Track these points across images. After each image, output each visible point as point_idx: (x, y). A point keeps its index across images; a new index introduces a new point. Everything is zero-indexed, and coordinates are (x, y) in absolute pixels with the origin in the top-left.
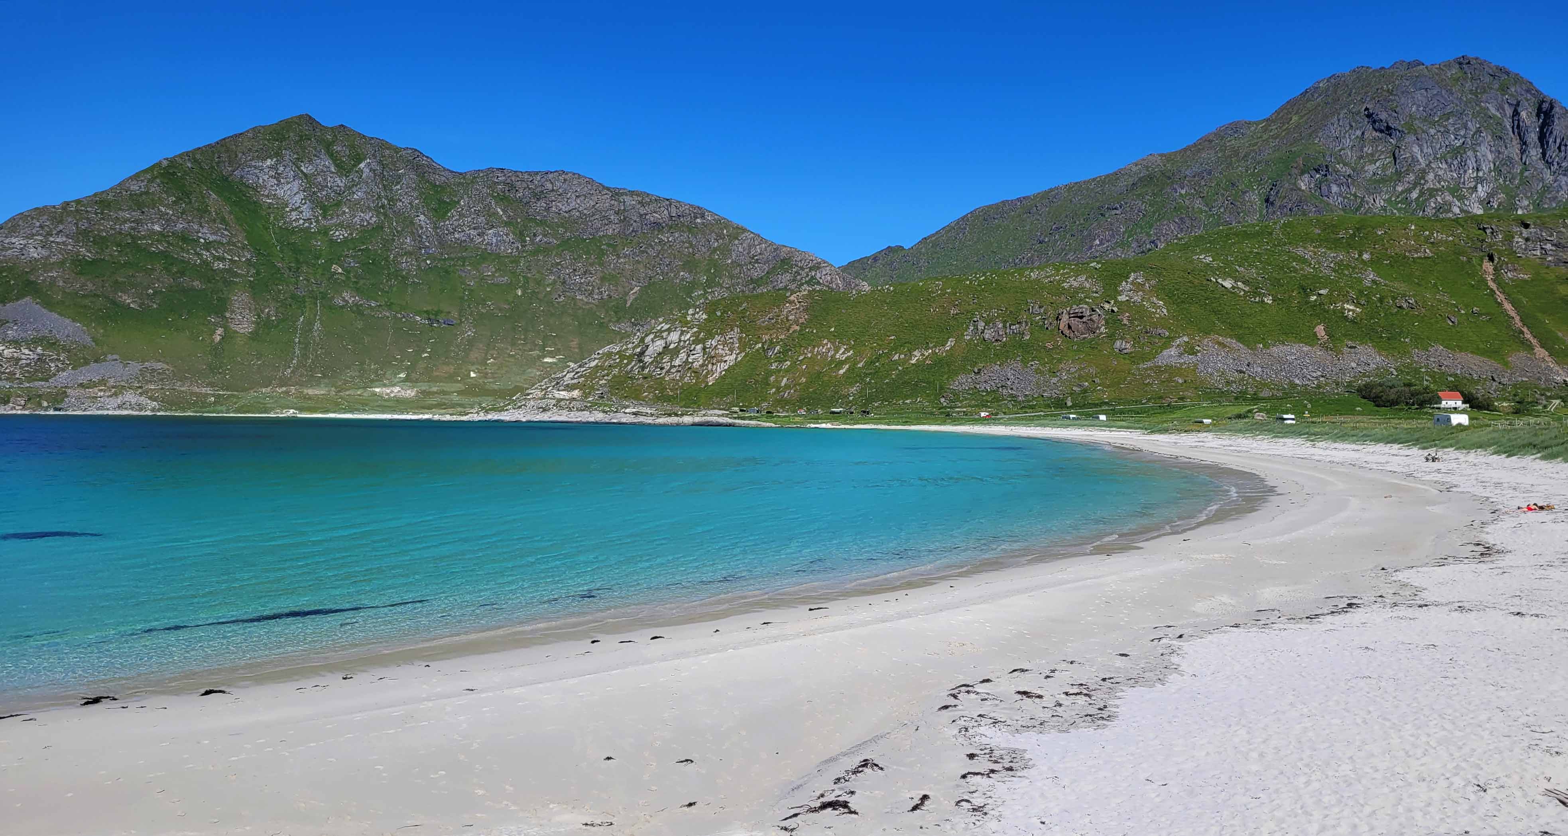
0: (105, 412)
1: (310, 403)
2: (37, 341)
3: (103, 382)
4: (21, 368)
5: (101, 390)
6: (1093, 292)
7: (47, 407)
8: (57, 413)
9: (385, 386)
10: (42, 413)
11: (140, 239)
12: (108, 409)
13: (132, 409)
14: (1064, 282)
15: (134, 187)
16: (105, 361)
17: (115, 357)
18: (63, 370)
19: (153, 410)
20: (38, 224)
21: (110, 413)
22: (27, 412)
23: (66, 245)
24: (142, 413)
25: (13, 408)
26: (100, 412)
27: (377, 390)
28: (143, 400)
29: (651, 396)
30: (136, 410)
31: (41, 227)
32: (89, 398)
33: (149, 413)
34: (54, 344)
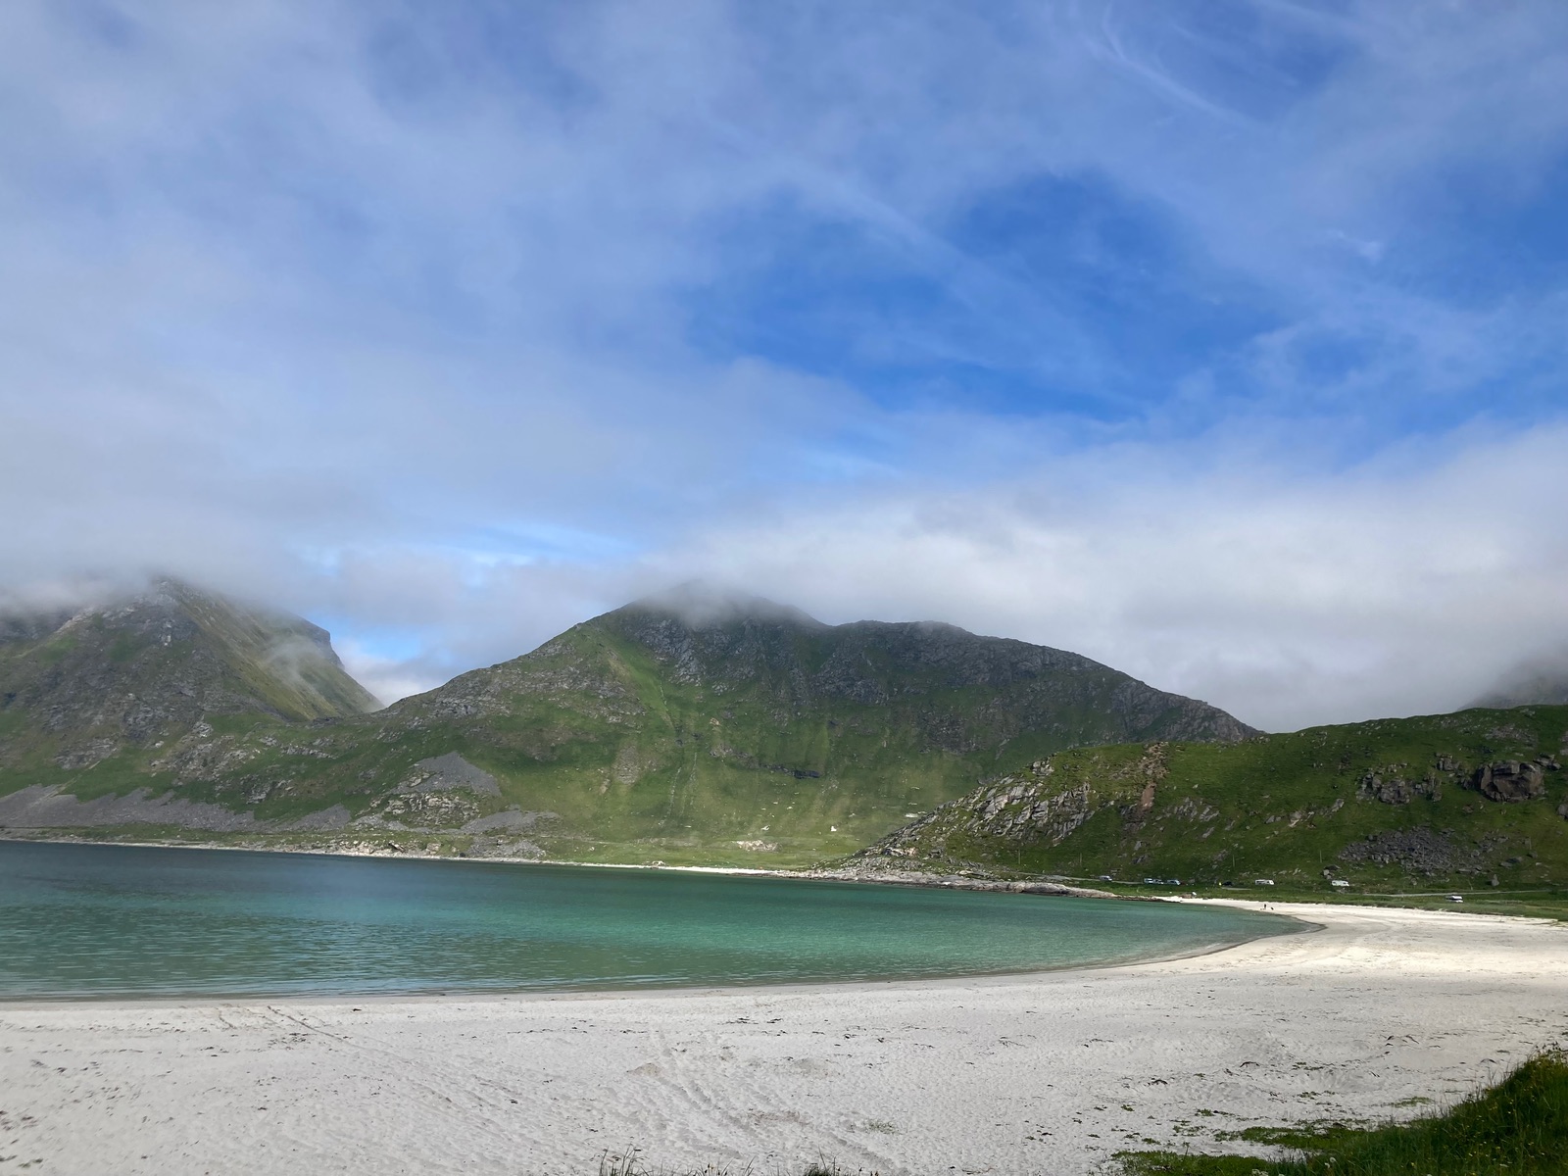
0: (501, 859)
1: (677, 855)
2: (455, 791)
3: (503, 830)
4: (441, 816)
5: (501, 838)
6: (1526, 745)
7: (456, 853)
8: (462, 859)
9: (749, 839)
10: (451, 858)
11: (550, 696)
12: (504, 857)
13: (524, 857)
14: (1485, 732)
15: (551, 650)
16: (508, 810)
17: (517, 806)
18: (474, 818)
19: (541, 858)
20: (471, 685)
21: (505, 860)
22: (438, 857)
23: (490, 704)
24: (532, 861)
25: (429, 853)
26: (497, 859)
27: (741, 843)
28: (535, 848)
29: (990, 857)
30: (528, 858)
31: (473, 688)
32: (490, 845)
33: (537, 861)
34: (469, 794)
